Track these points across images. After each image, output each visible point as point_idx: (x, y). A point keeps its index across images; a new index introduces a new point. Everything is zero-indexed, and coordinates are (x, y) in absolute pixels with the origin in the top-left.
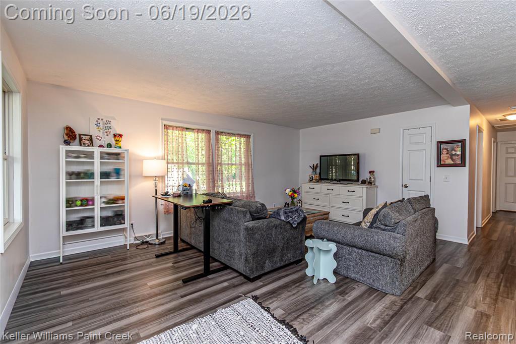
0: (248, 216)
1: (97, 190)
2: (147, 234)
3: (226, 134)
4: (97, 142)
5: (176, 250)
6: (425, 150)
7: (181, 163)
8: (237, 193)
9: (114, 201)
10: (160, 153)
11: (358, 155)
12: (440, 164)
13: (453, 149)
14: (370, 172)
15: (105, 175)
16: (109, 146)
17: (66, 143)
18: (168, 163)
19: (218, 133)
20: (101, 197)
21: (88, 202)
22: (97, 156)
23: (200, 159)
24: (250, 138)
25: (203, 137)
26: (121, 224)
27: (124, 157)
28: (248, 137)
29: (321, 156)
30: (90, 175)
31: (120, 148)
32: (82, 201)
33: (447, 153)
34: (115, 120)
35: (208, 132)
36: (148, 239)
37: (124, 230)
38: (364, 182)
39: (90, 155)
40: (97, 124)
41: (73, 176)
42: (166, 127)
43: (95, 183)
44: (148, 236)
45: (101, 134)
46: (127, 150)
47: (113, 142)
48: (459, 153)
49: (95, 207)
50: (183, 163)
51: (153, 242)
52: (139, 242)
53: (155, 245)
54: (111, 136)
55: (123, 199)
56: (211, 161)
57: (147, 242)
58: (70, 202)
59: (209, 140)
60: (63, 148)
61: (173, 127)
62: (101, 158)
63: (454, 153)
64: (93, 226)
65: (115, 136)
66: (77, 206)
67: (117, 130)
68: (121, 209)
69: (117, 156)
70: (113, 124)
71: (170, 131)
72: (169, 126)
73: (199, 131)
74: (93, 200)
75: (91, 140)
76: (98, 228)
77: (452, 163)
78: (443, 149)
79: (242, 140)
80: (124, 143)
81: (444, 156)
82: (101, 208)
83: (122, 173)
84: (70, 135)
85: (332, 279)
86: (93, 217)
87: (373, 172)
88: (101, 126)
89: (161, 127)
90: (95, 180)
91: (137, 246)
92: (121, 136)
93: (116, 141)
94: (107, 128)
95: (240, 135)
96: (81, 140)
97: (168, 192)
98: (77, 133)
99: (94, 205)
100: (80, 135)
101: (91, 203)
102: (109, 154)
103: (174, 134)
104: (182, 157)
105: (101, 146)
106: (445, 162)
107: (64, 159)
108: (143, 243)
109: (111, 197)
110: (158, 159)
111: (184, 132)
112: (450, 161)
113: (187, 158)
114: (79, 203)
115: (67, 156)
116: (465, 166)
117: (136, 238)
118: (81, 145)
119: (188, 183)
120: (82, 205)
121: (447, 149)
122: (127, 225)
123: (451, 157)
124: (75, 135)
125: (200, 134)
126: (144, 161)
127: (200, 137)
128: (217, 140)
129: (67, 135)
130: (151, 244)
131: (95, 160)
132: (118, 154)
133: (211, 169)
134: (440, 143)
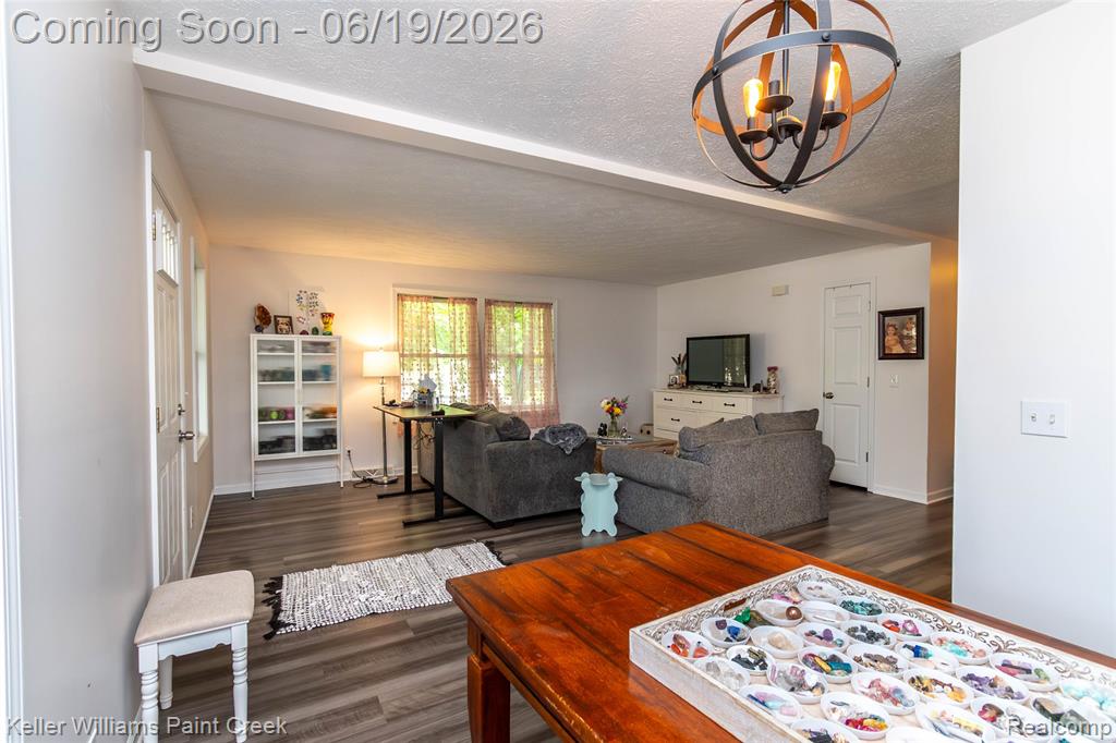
0: (493, 434)
1: (300, 398)
2: (372, 468)
3: (504, 303)
4: (298, 327)
5: (408, 491)
6: (860, 327)
7: (425, 355)
8: (526, 407)
9: (321, 414)
10: (391, 338)
11: (747, 336)
12: (885, 355)
13: (904, 326)
14: (769, 369)
15: (309, 375)
16: (315, 331)
17: (259, 329)
18: (402, 355)
19: (489, 303)
20: (303, 409)
21: (286, 414)
22: (298, 347)
23: (458, 349)
24: (550, 309)
25: (464, 310)
26: (332, 448)
27: (335, 349)
28: (547, 306)
29: (688, 339)
30: (288, 375)
31: (331, 334)
32: (278, 412)
33: (895, 334)
34: (323, 291)
35: (473, 301)
36: (373, 476)
37: (336, 457)
38: (757, 388)
39: (289, 347)
40: (299, 299)
41: (267, 378)
42: (401, 297)
43: (296, 387)
44: (374, 472)
45: (303, 314)
46: (340, 338)
47: (321, 325)
48: (914, 333)
49: (296, 421)
50: (428, 356)
51: (380, 480)
52: (358, 479)
53: (383, 484)
54: (318, 316)
55: (334, 411)
56: (477, 351)
57: (371, 480)
58: (264, 414)
59: (473, 316)
60: (255, 337)
61: (411, 297)
62: (304, 350)
63: (905, 332)
64: (294, 450)
65: (323, 316)
66: (272, 420)
67: (326, 306)
68: (332, 427)
69: (326, 347)
70: (321, 298)
71: (408, 303)
72: (406, 295)
73: (455, 300)
74: (293, 412)
75: (290, 324)
76: (299, 452)
77: (903, 352)
78: (889, 326)
79: (538, 312)
80: (336, 326)
81: (890, 339)
82: (304, 423)
83: (333, 372)
84: (264, 319)
85: (613, 531)
86: (293, 438)
87: (775, 369)
88: (304, 302)
89: (392, 299)
90: (296, 382)
91: (355, 484)
92: (331, 315)
93: (325, 323)
94: (313, 304)
95: (531, 305)
96: (277, 323)
97: (394, 401)
98: (272, 315)
99: (294, 419)
100: (275, 317)
101: (290, 416)
102: (315, 344)
103: (413, 309)
104: (427, 345)
105: (304, 333)
106: (891, 350)
107: (256, 354)
108: (365, 481)
109: (318, 408)
110: (387, 350)
111: (430, 304)
112: (898, 349)
113: (435, 346)
114: (274, 415)
115: (260, 349)
116: (923, 358)
117: (355, 474)
118: (277, 333)
119: (426, 387)
120: (278, 419)
121: (894, 326)
122: (340, 450)
123: (901, 339)
124: (270, 318)
125: (457, 307)
126: (365, 354)
127: (458, 311)
128: (489, 316)
129: (258, 317)
130: (377, 483)
131: (295, 354)
132: (327, 344)
133: (478, 365)
134: (884, 314)
